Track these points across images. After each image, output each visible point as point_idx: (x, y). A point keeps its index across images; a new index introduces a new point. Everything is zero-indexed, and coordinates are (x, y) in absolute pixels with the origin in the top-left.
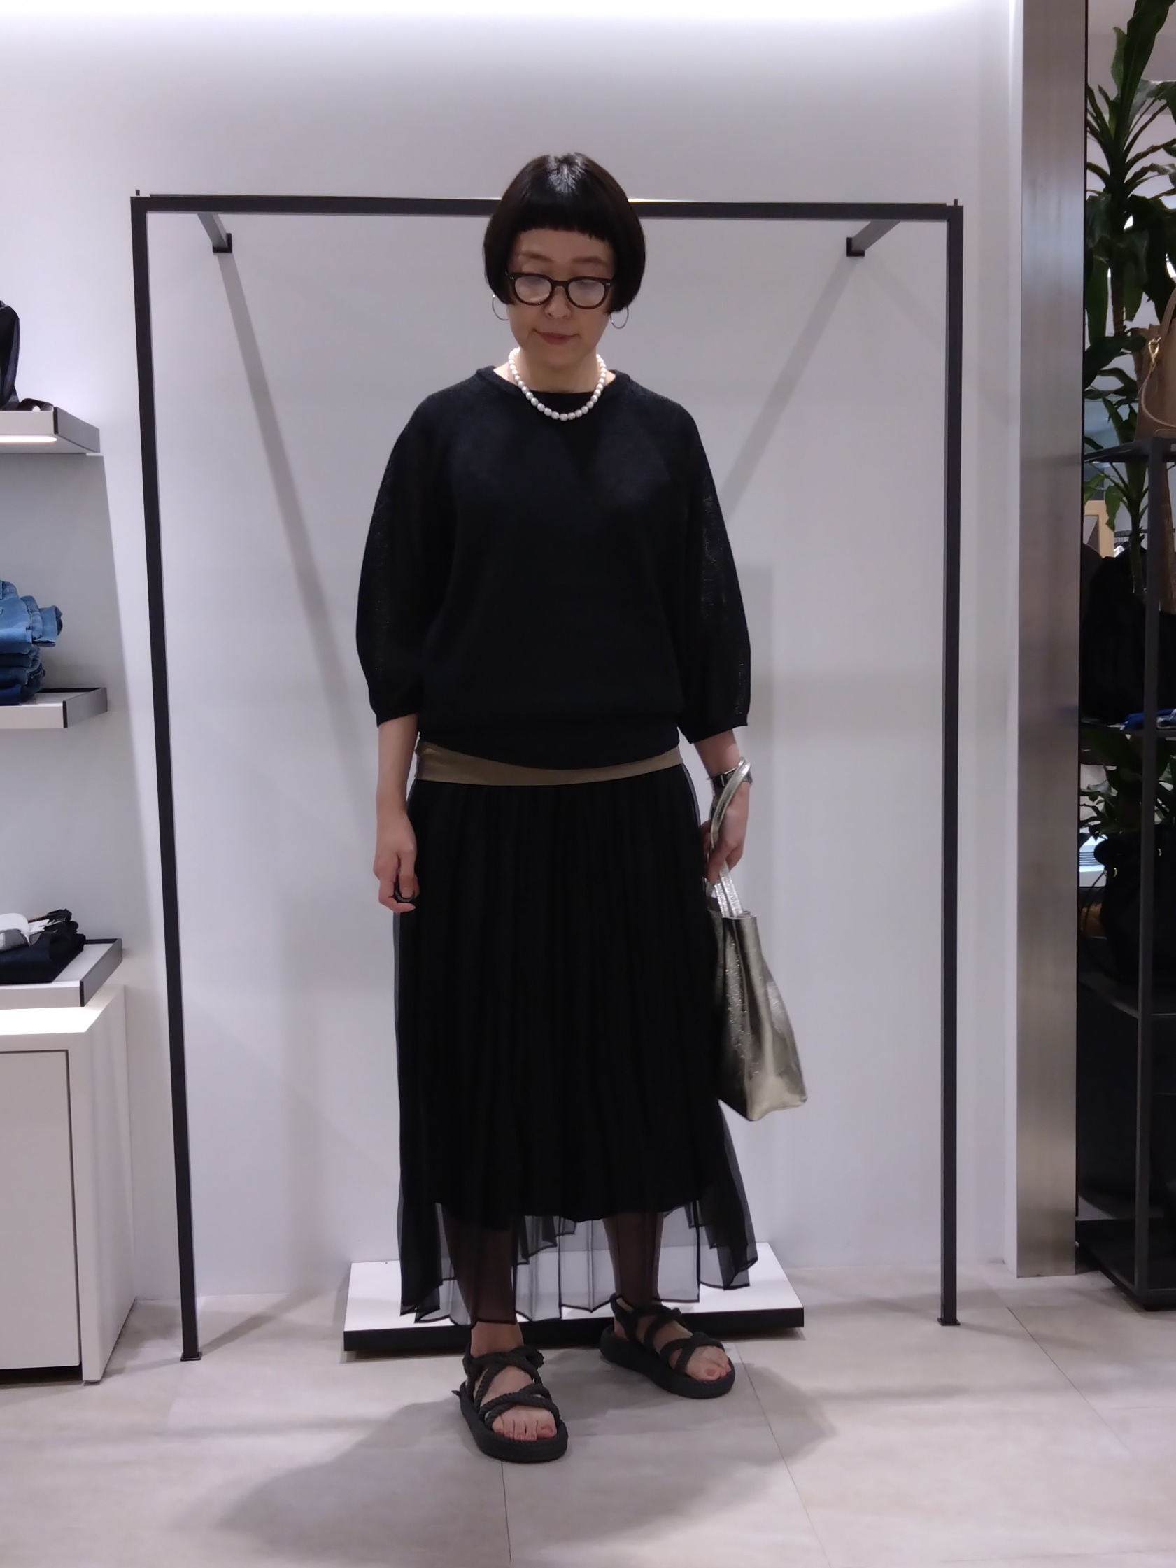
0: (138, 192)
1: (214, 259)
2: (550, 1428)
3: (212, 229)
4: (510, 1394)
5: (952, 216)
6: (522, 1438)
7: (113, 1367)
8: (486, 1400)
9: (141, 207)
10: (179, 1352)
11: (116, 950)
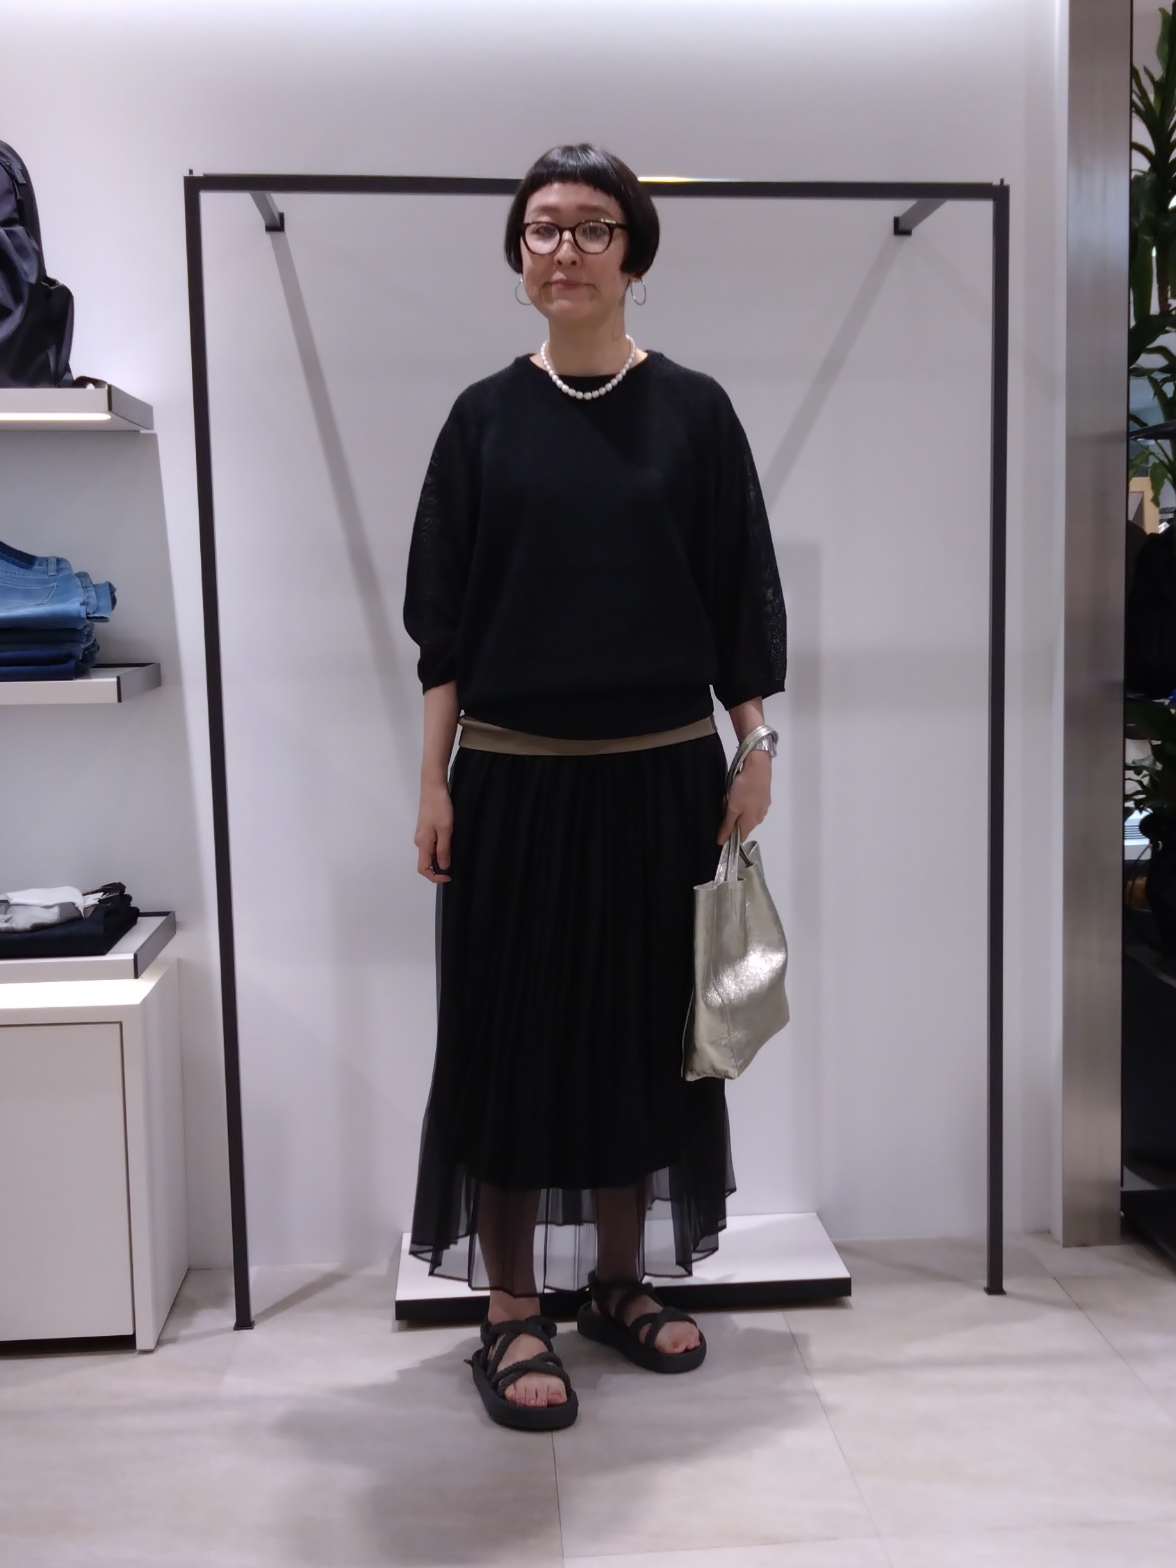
0: (191, 172)
1: (266, 237)
2: (559, 1394)
3: (265, 208)
4: (522, 1362)
5: (998, 195)
6: (533, 1403)
7: (166, 1336)
8: (502, 1367)
9: (195, 186)
10: (232, 1321)
11: (170, 923)
